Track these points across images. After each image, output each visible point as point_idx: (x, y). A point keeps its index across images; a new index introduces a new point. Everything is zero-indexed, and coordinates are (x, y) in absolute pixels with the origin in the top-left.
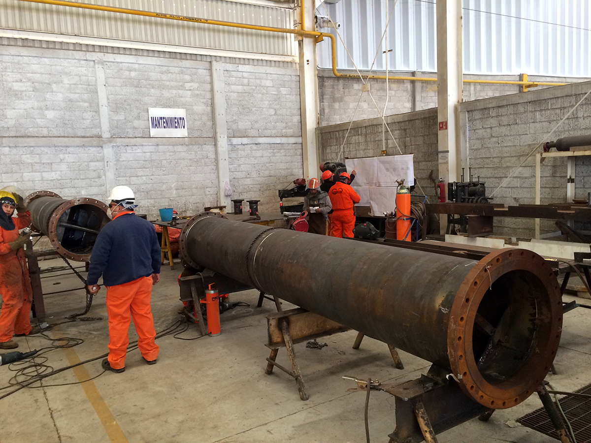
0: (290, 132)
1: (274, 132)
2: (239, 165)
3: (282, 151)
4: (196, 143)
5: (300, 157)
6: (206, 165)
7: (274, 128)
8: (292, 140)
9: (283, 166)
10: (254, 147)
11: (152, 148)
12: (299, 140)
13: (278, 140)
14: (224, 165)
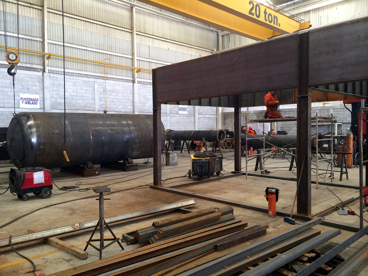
0: (213, 113)
1: (209, 113)
2: (200, 124)
3: (211, 120)
4: (190, 116)
5: (216, 122)
6: (192, 124)
7: (209, 112)
8: (214, 116)
9: (211, 125)
10: (204, 118)
11: (178, 117)
12: (216, 116)
13: (210, 116)
14: (197, 124)
